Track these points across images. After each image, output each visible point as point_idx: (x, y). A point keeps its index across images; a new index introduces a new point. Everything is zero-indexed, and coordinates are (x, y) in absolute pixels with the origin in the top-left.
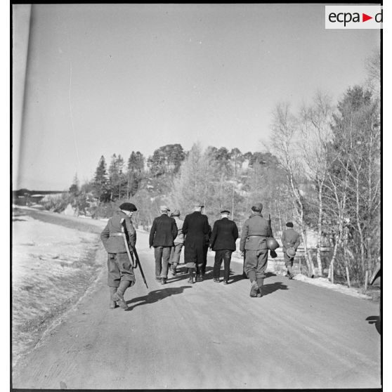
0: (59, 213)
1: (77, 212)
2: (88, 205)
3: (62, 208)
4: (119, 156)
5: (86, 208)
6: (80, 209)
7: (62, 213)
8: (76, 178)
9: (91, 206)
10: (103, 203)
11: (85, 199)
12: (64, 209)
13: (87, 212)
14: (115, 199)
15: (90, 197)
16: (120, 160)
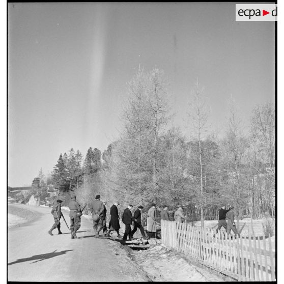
0: (25, 204)
1: (38, 202)
2: (48, 195)
3: (28, 200)
4: (78, 151)
5: (46, 198)
6: (41, 200)
7: (27, 204)
8: (41, 173)
9: (51, 196)
10: (62, 193)
11: (46, 190)
12: (28, 201)
13: (47, 201)
14: (73, 189)
15: (50, 188)
16: (79, 155)
